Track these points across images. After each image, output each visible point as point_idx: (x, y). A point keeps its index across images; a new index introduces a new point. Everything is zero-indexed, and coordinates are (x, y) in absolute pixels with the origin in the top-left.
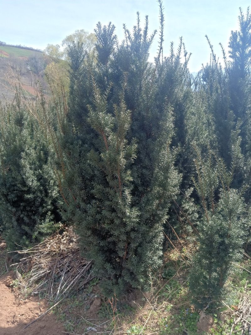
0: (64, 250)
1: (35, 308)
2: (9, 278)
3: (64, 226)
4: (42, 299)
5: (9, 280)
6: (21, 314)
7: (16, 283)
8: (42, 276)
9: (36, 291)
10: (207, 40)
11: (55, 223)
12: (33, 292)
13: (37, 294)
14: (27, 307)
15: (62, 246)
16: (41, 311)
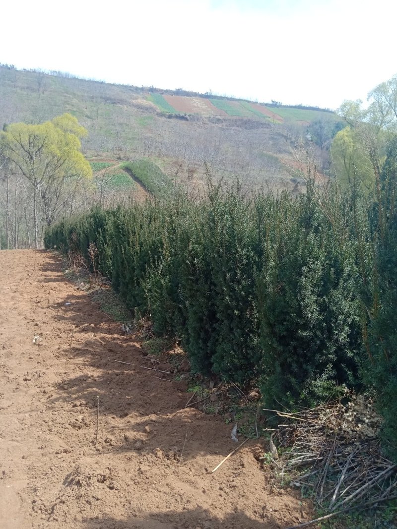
0: (348, 433)
1: (294, 508)
2: (260, 447)
3: (350, 392)
4: (305, 498)
5: (259, 449)
6: (274, 509)
7: (268, 458)
8: (307, 461)
9: (297, 482)
11: (336, 384)
12: (292, 481)
13: (299, 487)
14: (283, 502)
15: (344, 425)
16: (302, 517)
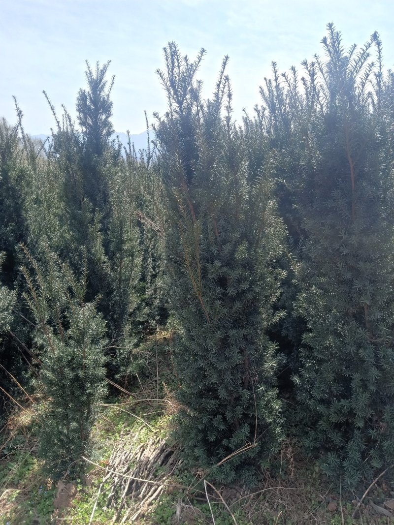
10: (46, 98)
